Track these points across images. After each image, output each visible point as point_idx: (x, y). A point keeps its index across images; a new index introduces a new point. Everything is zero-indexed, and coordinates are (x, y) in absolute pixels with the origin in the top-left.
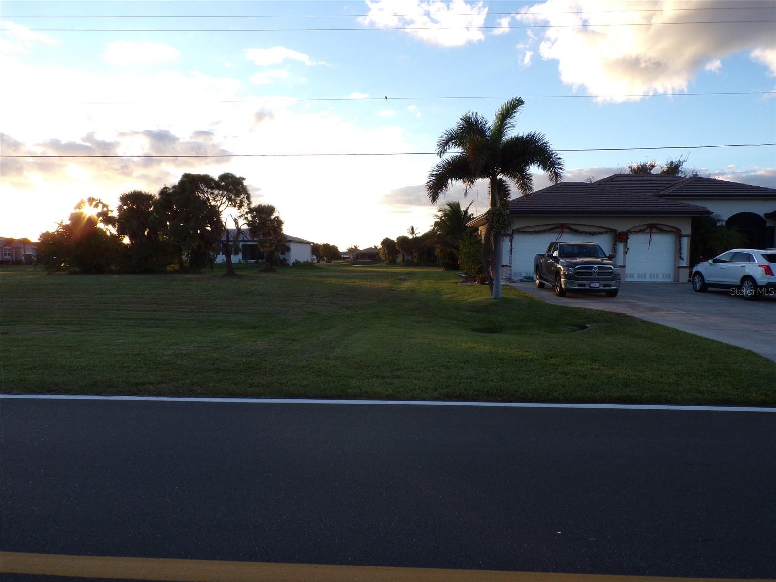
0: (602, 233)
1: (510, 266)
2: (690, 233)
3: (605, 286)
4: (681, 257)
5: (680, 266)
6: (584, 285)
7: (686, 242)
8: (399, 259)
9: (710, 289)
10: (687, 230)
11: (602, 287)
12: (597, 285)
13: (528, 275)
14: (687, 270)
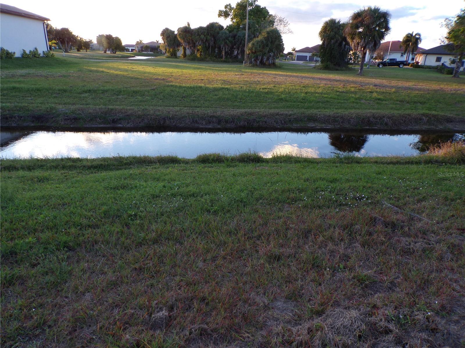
8: (180, 53)
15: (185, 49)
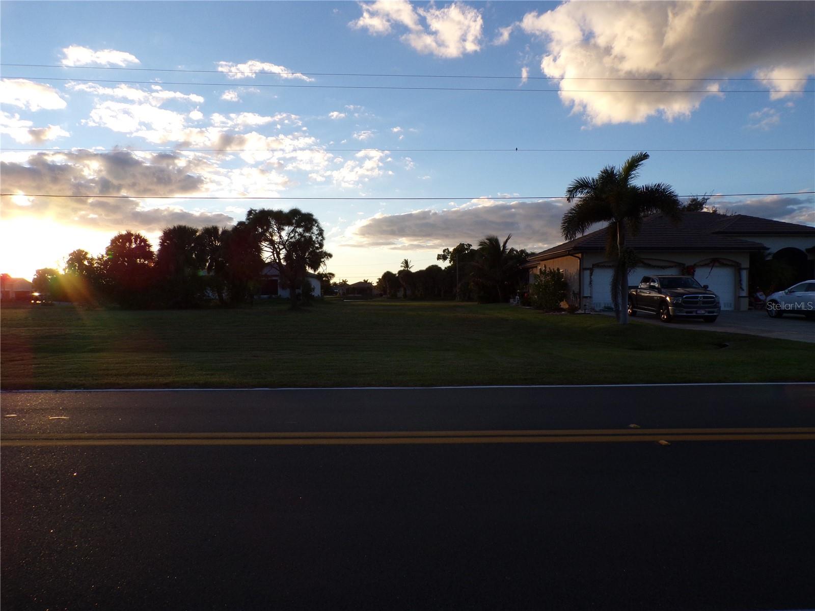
0: (671, 267)
1: (590, 297)
2: (748, 267)
3: (709, 312)
4: (741, 288)
5: (741, 295)
6: (691, 312)
7: (745, 275)
8: (401, 294)
9: (785, 315)
10: (746, 263)
11: (707, 314)
12: (703, 312)
13: (609, 305)
14: (747, 300)
15: (405, 289)
